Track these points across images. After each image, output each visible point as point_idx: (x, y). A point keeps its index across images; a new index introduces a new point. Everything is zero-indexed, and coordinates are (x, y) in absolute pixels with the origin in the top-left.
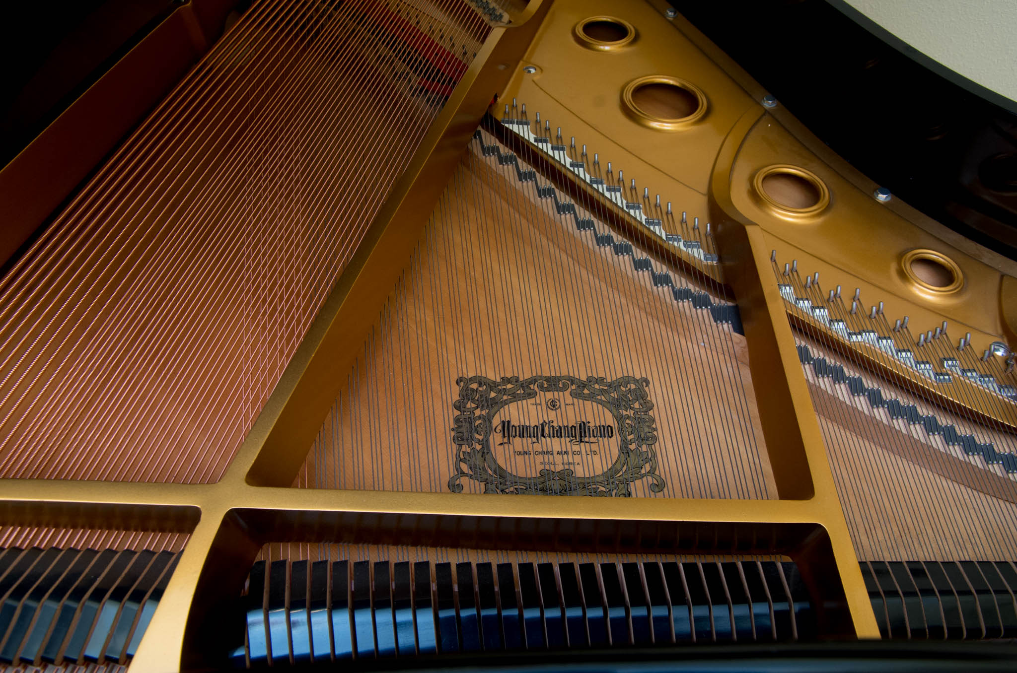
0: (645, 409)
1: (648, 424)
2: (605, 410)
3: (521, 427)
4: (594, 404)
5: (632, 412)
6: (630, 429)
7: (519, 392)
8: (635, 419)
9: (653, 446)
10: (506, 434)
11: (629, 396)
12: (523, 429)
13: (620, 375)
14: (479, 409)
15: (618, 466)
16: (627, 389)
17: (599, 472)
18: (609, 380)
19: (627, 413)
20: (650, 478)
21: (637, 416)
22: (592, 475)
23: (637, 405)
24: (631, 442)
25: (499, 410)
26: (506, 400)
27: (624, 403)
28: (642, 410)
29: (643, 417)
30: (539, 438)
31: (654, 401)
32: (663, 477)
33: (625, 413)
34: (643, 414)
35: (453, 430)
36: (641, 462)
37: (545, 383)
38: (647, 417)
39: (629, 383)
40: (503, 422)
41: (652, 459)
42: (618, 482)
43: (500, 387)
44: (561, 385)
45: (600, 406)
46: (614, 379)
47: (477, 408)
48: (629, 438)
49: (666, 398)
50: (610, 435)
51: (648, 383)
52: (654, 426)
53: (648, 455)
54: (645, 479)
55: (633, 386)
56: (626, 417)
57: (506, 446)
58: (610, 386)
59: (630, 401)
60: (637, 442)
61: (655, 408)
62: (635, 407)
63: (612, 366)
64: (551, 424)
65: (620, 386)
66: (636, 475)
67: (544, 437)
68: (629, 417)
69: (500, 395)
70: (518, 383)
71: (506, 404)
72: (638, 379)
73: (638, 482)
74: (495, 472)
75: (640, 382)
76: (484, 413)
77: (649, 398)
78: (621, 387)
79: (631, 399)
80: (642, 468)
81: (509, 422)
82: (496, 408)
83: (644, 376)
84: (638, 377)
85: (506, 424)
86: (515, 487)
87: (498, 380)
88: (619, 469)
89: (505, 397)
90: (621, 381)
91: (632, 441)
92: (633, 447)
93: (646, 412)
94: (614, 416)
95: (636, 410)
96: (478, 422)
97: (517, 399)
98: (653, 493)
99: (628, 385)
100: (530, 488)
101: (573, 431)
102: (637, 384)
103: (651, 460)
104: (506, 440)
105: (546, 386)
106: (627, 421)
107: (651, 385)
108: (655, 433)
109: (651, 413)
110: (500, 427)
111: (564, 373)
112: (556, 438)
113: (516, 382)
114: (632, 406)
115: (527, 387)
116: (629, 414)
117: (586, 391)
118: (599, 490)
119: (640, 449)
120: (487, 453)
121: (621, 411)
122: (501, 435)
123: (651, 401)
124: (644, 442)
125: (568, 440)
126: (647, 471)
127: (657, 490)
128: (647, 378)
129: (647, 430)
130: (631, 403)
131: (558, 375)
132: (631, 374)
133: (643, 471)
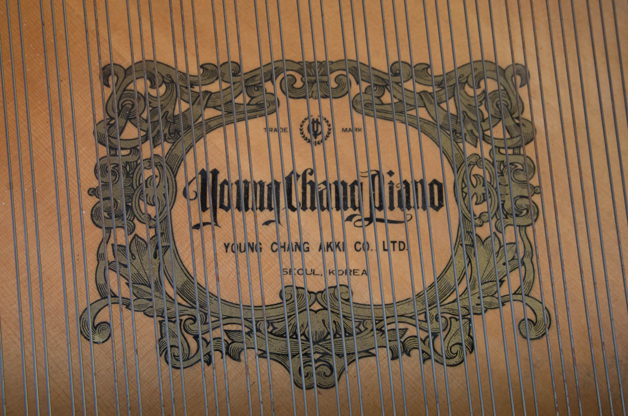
0: (516, 140)
1: (521, 177)
2: (427, 142)
3: (242, 186)
4: (401, 127)
5: (487, 148)
6: (480, 190)
7: (239, 100)
8: (493, 164)
9: (529, 230)
10: (209, 204)
11: (482, 108)
12: (247, 190)
13: (463, 59)
14: (148, 143)
15: (450, 278)
16: (479, 92)
17: (404, 293)
18: (437, 70)
19: (478, 151)
20: (518, 306)
21: (499, 157)
22: (388, 299)
23: (498, 132)
24: (482, 219)
25: (192, 146)
26: (210, 119)
27: (470, 127)
28: (509, 143)
29: (512, 159)
30: (282, 212)
31: (539, 122)
32: (548, 302)
33: (470, 150)
34: (510, 151)
35: (93, 192)
36: (500, 268)
37: (298, 77)
38: (521, 159)
39: (484, 78)
40: (203, 173)
41: (527, 260)
42: (448, 316)
43: (196, 89)
44: (333, 85)
45: (413, 132)
46: (449, 67)
47: (146, 138)
48: (478, 210)
49: (567, 115)
50: (436, 203)
51: (526, 81)
52: (534, 182)
53: (516, 251)
54: (507, 308)
55: (492, 86)
56: (473, 159)
57: (207, 230)
58: (440, 85)
59: (484, 121)
60: (493, 222)
61: (540, 137)
62: (495, 136)
63: (446, 37)
64: (309, 178)
65: (463, 85)
66: (488, 299)
67: (293, 209)
68: (478, 161)
69: (197, 109)
70: (237, 79)
71: (210, 130)
72: (504, 67)
73: (491, 316)
74: (181, 292)
75: (509, 74)
76: (158, 150)
77: (527, 115)
78: (467, 88)
79: (486, 115)
80: (502, 282)
81: (215, 173)
82: (187, 139)
83: (520, 59)
84: (505, 61)
85: (210, 176)
86: (226, 327)
87: (194, 70)
88: (452, 284)
89: (209, 113)
90: (467, 71)
91: (484, 218)
92: (484, 232)
93: (517, 148)
94: (444, 152)
95: (496, 143)
96: (147, 174)
97: (235, 117)
98: (524, 341)
99: (482, 83)
100: (258, 330)
101: (356, 194)
102: (501, 79)
103: (523, 264)
104: (207, 216)
105: (299, 84)
106: (477, 170)
107: (534, 81)
108: (536, 199)
109: (529, 150)
110: (195, 188)
111: (336, 54)
112: (309, 211)
113: (234, 75)
114: (488, 133)
115: (259, 87)
116: (479, 153)
117: (387, 98)
118: (408, 334)
119: (500, 235)
120: (166, 248)
121: (461, 145)
122: (196, 205)
123: (532, 123)
124: (510, 220)
125: (337, 215)
126: (514, 290)
127: (533, 334)
128: (525, 67)
129: (517, 191)
130: (485, 125)
131: (321, 57)
132: (489, 56)
133: (504, 290)
